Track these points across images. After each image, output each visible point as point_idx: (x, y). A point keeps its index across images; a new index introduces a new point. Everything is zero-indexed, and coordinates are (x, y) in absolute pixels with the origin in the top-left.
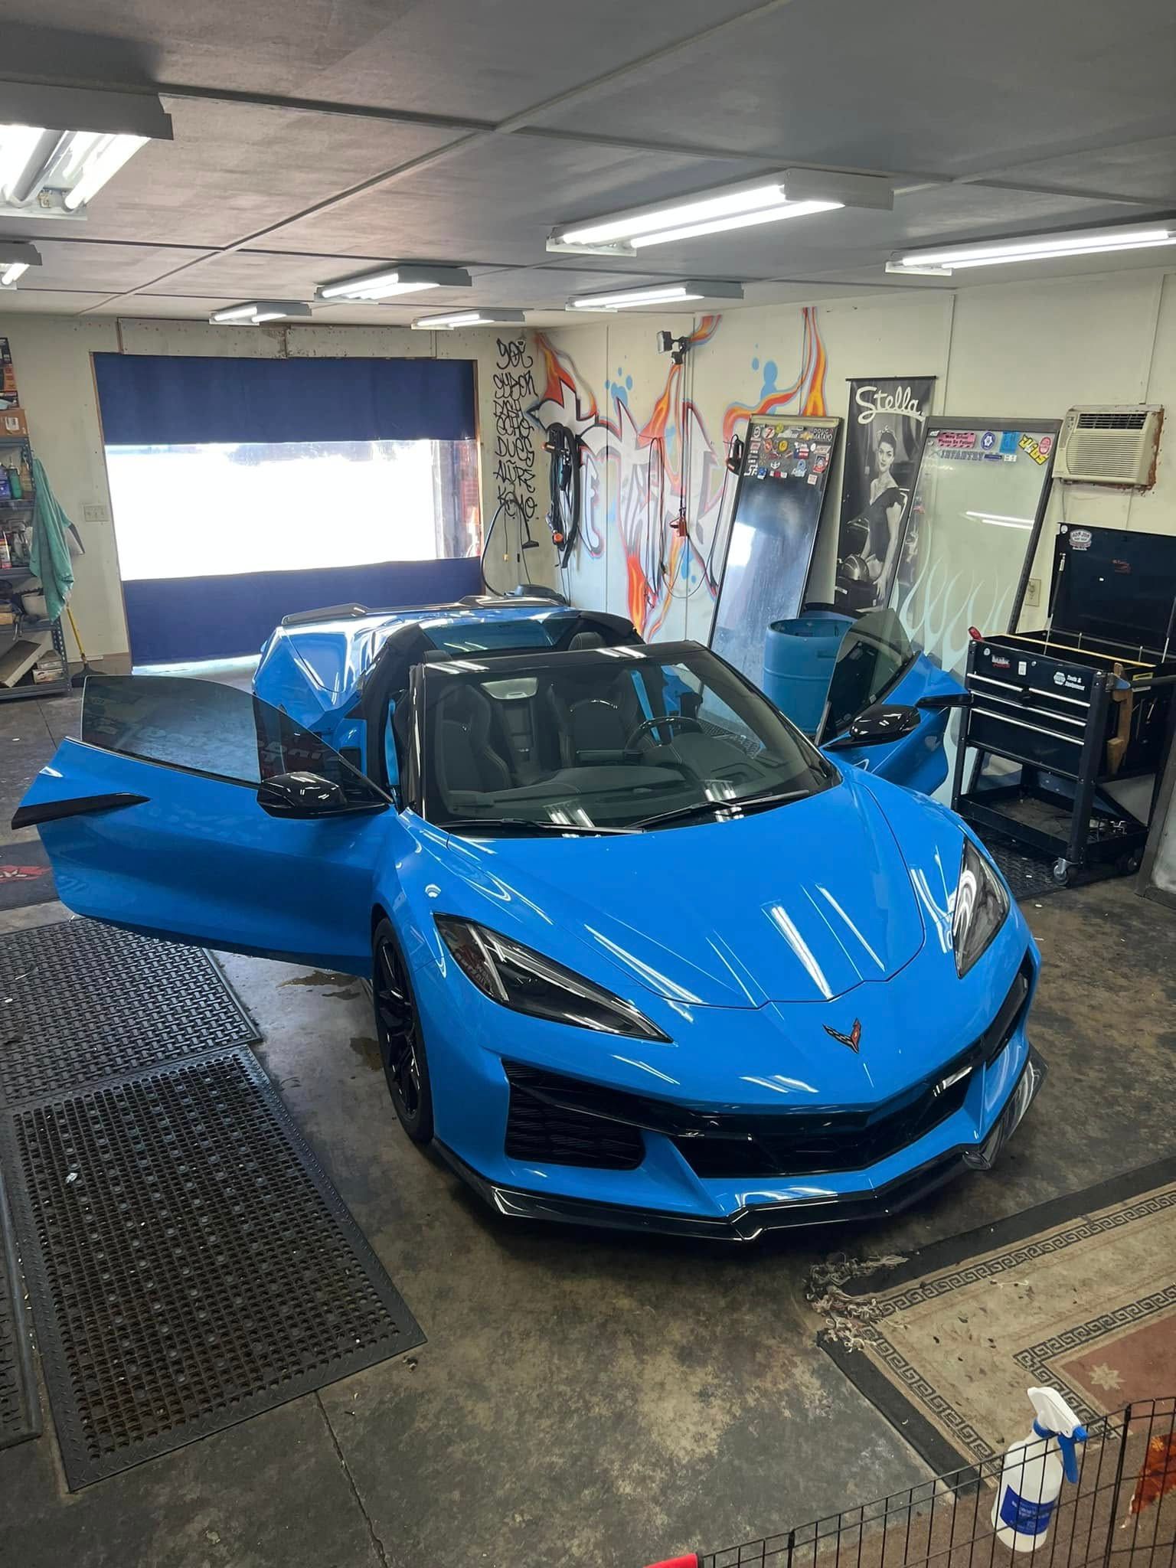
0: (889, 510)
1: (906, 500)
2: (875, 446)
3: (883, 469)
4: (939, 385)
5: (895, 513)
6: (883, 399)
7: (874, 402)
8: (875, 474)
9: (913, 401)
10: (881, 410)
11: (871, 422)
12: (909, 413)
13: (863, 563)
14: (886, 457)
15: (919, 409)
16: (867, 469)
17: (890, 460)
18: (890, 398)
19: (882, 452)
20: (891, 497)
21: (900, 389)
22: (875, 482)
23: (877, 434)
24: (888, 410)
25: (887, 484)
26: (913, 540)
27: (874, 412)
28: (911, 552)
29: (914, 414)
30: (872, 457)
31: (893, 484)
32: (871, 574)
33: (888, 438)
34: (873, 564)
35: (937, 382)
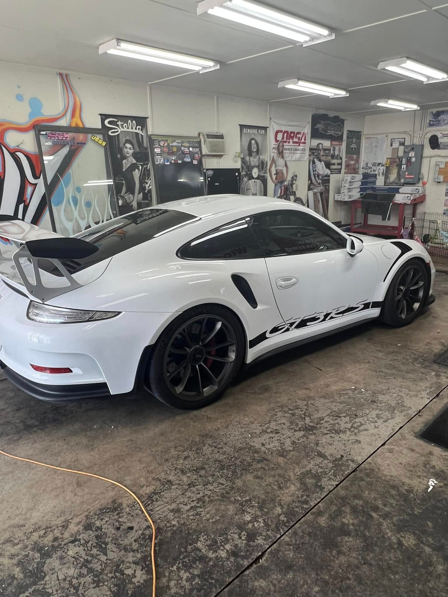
0: (134, 172)
1: (140, 168)
2: (121, 145)
3: (127, 155)
4: (149, 121)
5: (136, 174)
6: (122, 125)
7: (118, 126)
8: (124, 158)
9: (138, 127)
10: (122, 130)
11: (118, 135)
12: (137, 131)
13: (123, 198)
14: (129, 150)
15: (142, 130)
16: (119, 156)
17: (131, 151)
18: (125, 124)
19: (126, 148)
20: (133, 167)
21: (129, 121)
22: (124, 161)
23: (123, 140)
24: (125, 129)
25: (132, 162)
26: (147, 183)
27: (120, 131)
28: (147, 188)
29: (140, 132)
30: (121, 151)
31: (134, 161)
32: (128, 201)
33: (127, 141)
34: (129, 197)
35: (148, 120)
